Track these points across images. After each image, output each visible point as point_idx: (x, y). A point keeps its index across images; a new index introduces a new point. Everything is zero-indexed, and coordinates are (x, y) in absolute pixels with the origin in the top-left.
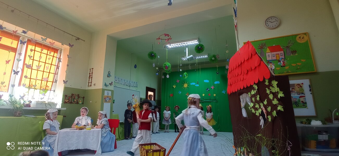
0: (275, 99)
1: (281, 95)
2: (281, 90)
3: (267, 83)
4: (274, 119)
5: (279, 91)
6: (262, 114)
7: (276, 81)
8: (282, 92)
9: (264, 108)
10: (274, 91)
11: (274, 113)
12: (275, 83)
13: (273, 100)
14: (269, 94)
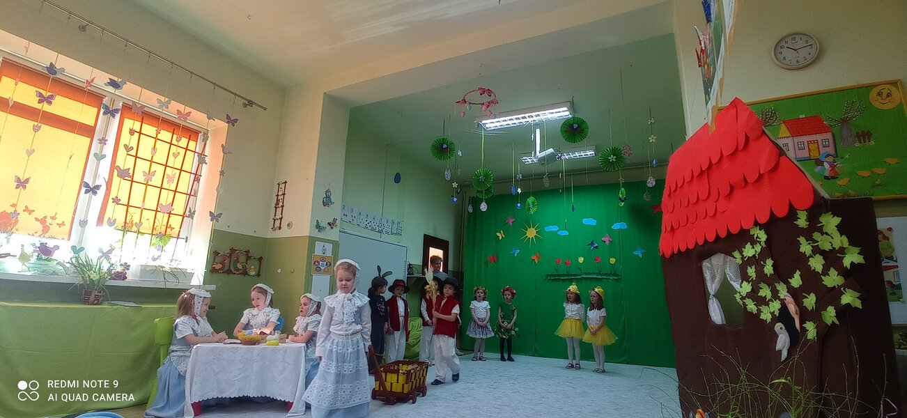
0: (833, 272)
1: (852, 257)
2: (852, 243)
3: (802, 222)
4: (826, 333)
5: (846, 244)
6: (784, 316)
7: (834, 214)
8: (857, 250)
9: (790, 301)
10: (827, 247)
11: (830, 315)
12: (830, 222)
13: (825, 272)
14: (811, 256)
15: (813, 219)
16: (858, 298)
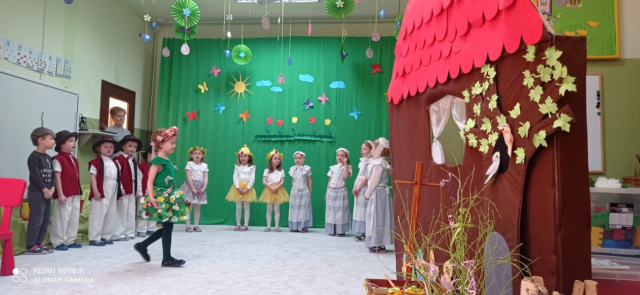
1: (568, 86)
3: (530, 56)
5: (565, 74)
6: (500, 145)
7: (557, 49)
8: (573, 79)
10: (547, 79)
11: (540, 139)
12: (553, 55)
13: (542, 101)
14: (532, 88)
15: (540, 53)
16: (569, 122)
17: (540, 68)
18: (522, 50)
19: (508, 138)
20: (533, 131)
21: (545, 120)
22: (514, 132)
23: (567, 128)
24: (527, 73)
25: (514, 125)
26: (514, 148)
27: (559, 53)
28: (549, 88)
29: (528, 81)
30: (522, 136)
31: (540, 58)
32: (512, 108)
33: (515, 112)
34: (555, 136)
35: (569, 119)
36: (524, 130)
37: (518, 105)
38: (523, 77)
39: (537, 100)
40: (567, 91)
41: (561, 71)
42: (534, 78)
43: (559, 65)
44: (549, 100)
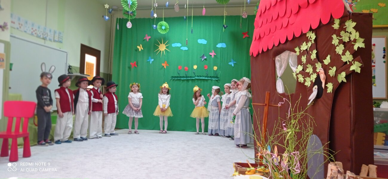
1: (360, 44)
3: (336, 26)
5: (357, 37)
6: (318, 81)
7: (353, 21)
8: (362, 40)
12: (350, 25)
14: (338, 46)
15: (342, 24)
16: (360, 67)
17: (342, 33)
18: (331, 22)
19: (322, 76)
20: (338, 72)
21: (345, 66)
22: (326, 73)
23: (359, 71)
24: (334, 36)
25: (326, 69)
26: (326, 83)
27: (354, 24)
28: (348, 45)
29: (335, 41)
30: (331, 75)
31: (342, 27)
32: (325, 58)
33: (327, 61)
34: (351, 75)
35: (360, 65)
36: (332, 72)
37: (329, 56)
38: (332, 39)
39: (341, 53)
40: (359, 48)
41: (355, 35)
42: (339, 40)
43: (354, 31)
44: (348, 53)
